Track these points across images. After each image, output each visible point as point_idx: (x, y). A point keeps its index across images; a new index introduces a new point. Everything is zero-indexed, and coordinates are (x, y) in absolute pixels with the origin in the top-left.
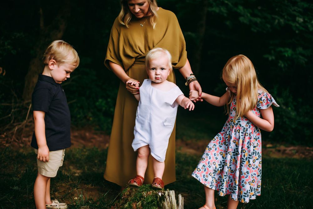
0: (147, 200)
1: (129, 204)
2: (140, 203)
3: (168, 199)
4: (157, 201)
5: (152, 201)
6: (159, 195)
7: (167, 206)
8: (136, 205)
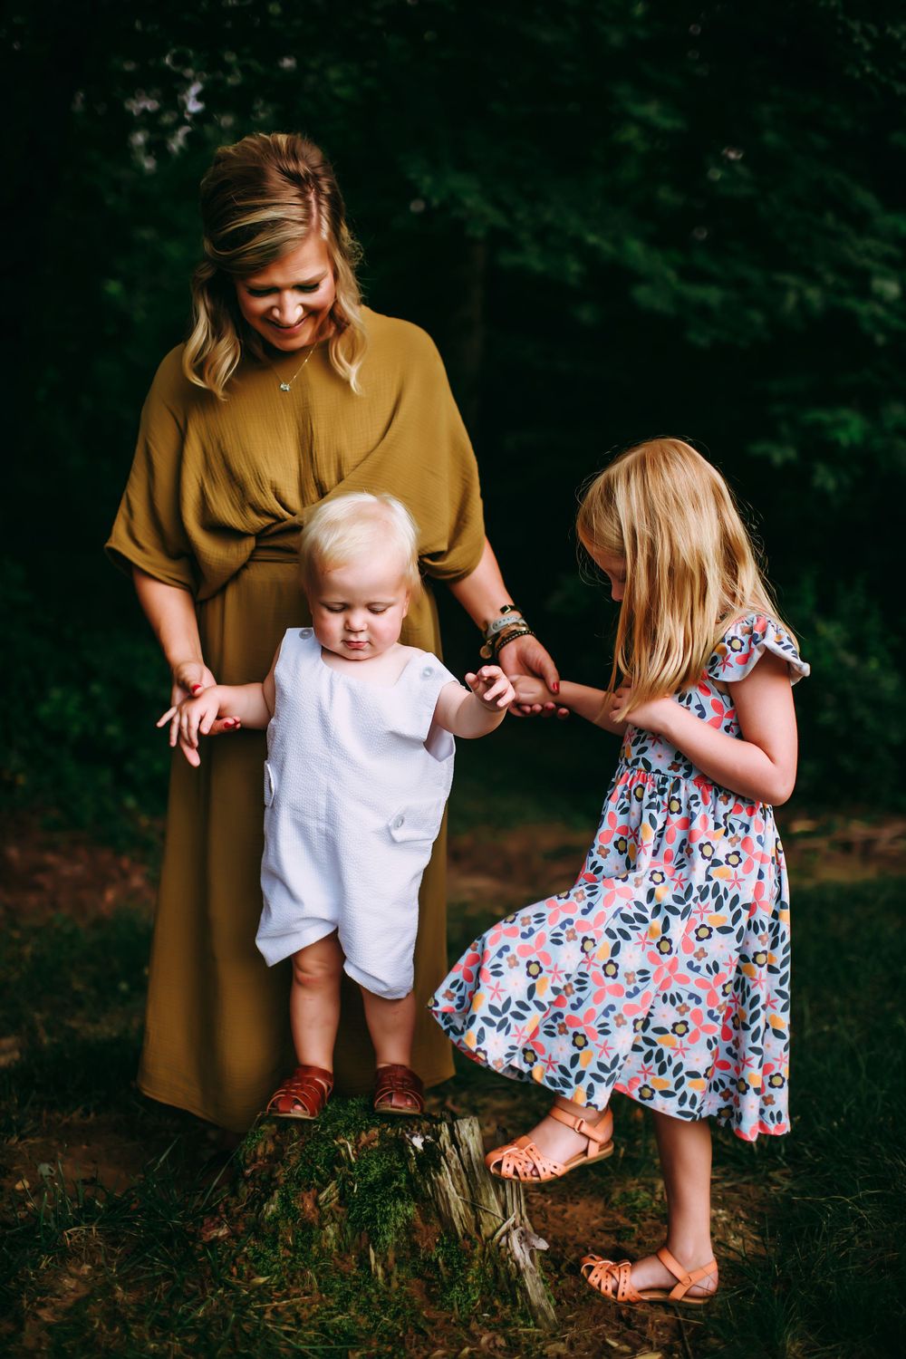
0: (361, 1175)
1: (285, 1201)
2: (330, 1192)
3: (456, 1156)
4: (408, 1174)
5: (387, 1178)
6: (414, 1148)
7: (452, 1188)
8: (316, 1202)
